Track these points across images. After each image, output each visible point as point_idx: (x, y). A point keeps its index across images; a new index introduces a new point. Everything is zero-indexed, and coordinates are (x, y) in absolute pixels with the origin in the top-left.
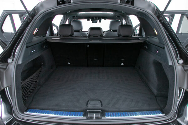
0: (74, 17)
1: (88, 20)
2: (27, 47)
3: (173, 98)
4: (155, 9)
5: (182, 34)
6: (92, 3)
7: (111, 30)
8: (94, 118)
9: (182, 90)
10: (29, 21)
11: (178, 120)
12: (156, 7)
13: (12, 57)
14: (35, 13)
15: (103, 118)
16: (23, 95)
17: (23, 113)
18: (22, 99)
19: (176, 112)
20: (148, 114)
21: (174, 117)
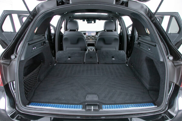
0: (70, 17)
1: (84, 21)
2: (29, 44)
3: (164, 91)
4: (147, 10)
5: (171, 34)
6: (89, 4)
7: (106, 30)
8: (92, 110)
9: (173, 84)
10: (30, 20)
11: (168, 111)
12: (149, 9)
13: (15, 54)
14: (36, 13)
15: (101, 110)
16: (25, 90)
17: (25, 106)
18: (24, 93)
19: (167, 103)
20: (141, 106)
21: (165, 108)
